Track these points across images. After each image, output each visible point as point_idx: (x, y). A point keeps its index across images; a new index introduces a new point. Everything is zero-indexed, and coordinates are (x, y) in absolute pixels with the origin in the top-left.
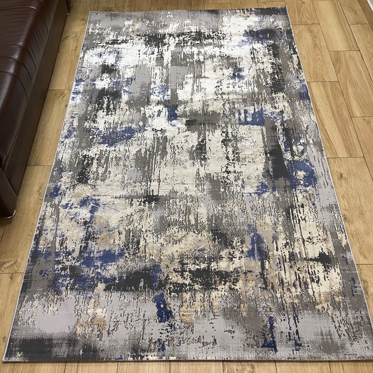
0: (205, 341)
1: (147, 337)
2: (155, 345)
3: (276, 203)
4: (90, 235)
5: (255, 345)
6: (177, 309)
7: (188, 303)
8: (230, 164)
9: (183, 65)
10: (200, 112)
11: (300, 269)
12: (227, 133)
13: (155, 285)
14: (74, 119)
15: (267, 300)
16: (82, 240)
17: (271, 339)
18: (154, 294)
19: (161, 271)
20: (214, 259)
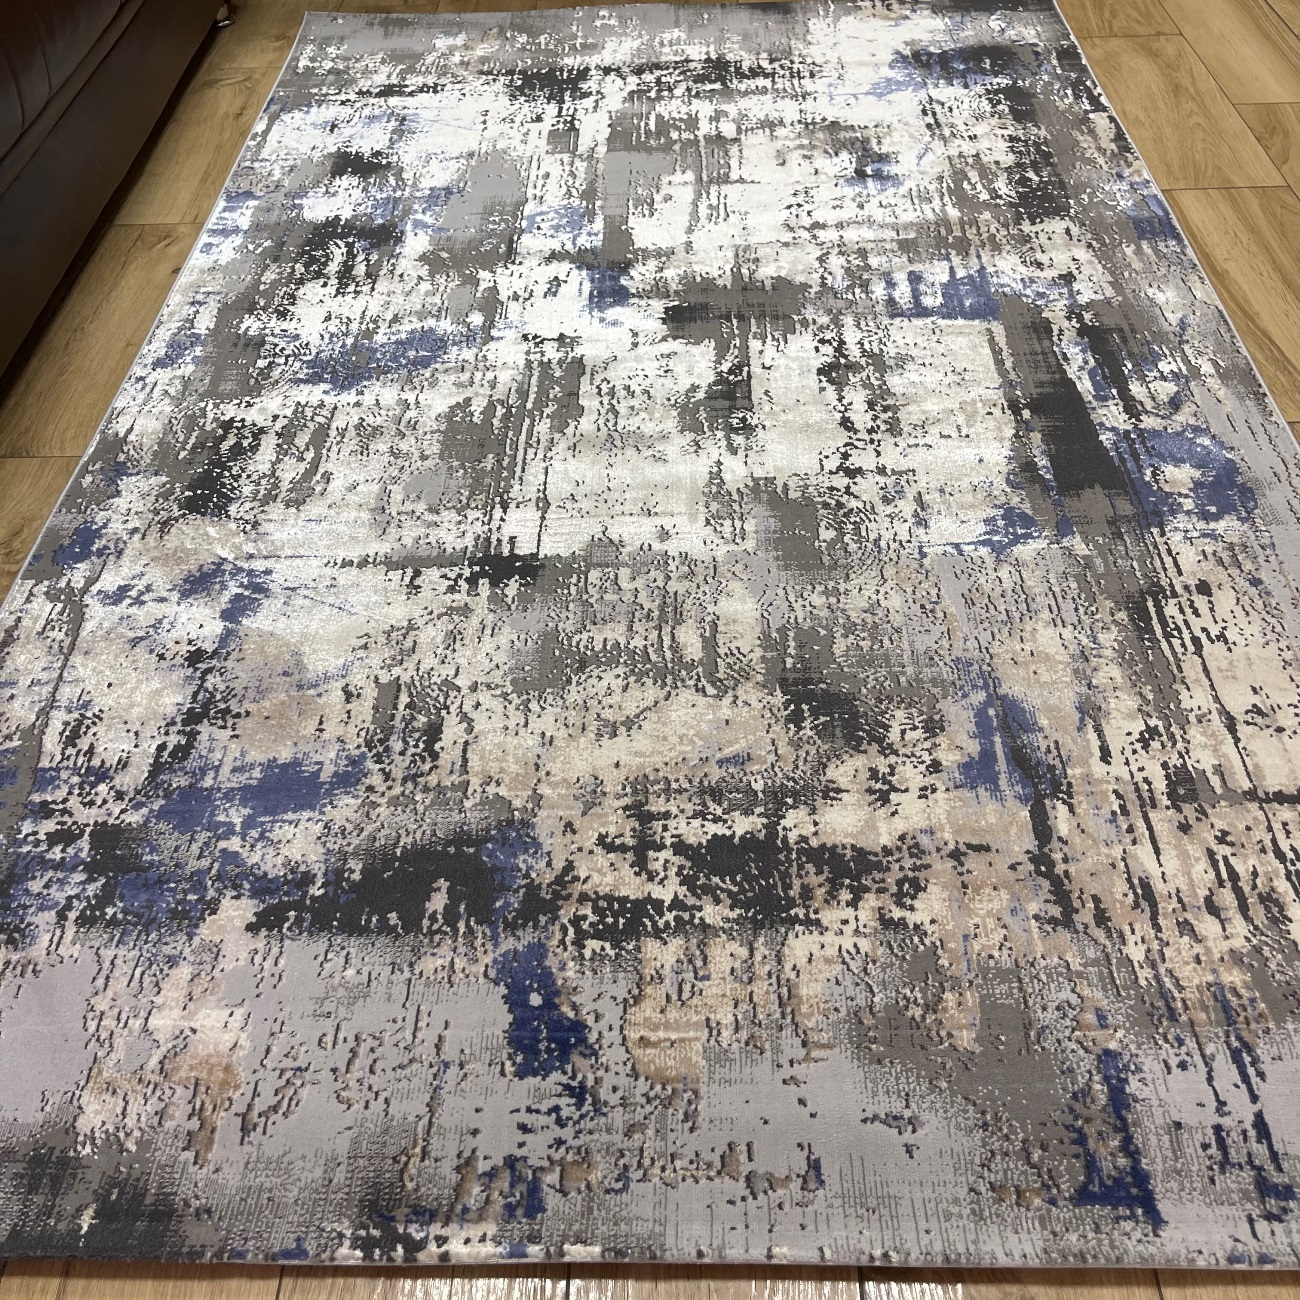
0: (760, 1166)
1: (447, 1149)
2: (487, 1188)
3: (1081, 579)
4: (206, 706)
5: (1037, 1192)
6: (612, 1014)
7: (669, 986)
8: (860, 444)
9: (656, 149)
10: (727, 281)
11: (1229, 839)
12: (842, 343)
13: (507, 904)
14: (201, 309)
15: (1080, 975)
16: (173, 723)
17: (1122, 1161)
18: (496, 945)
19: (538, 845)
20: (795, 794)
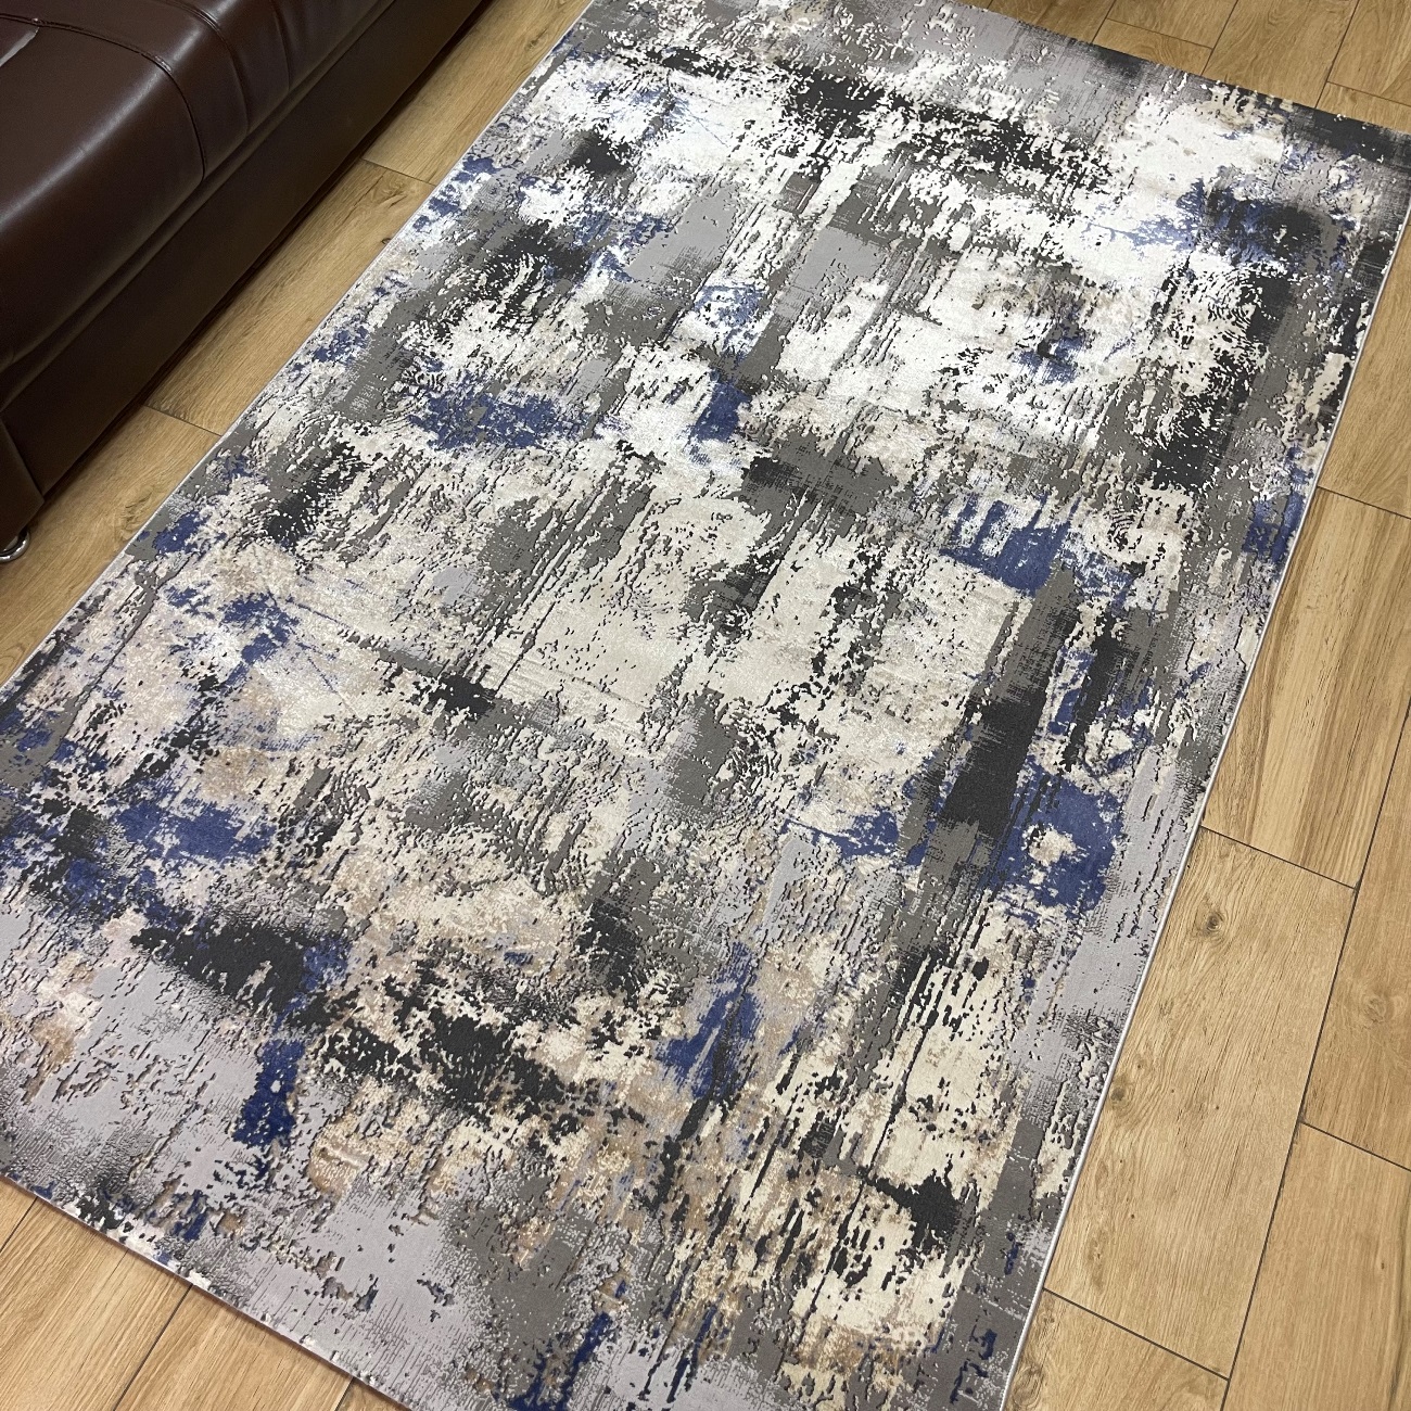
0: (339, 1277)
1: (165, 1166)
2: (174, 1206)
3: (890, 912)
4: (197, 731)
5: (491, 1385)
6: (316, 1122)
7: (363, 1120)
8: (814, 689)
9: (875, 239)
10: (826, 446)
11: (818, 1200)
12: (878, 565)
13: (299, 1003)
14: (382, 300)
15: (633, 1250)
16: (164, 739)
17: (557, 1394)
18: (275, 1032)
19: (345, 964)
20: (541, 1009)
